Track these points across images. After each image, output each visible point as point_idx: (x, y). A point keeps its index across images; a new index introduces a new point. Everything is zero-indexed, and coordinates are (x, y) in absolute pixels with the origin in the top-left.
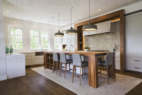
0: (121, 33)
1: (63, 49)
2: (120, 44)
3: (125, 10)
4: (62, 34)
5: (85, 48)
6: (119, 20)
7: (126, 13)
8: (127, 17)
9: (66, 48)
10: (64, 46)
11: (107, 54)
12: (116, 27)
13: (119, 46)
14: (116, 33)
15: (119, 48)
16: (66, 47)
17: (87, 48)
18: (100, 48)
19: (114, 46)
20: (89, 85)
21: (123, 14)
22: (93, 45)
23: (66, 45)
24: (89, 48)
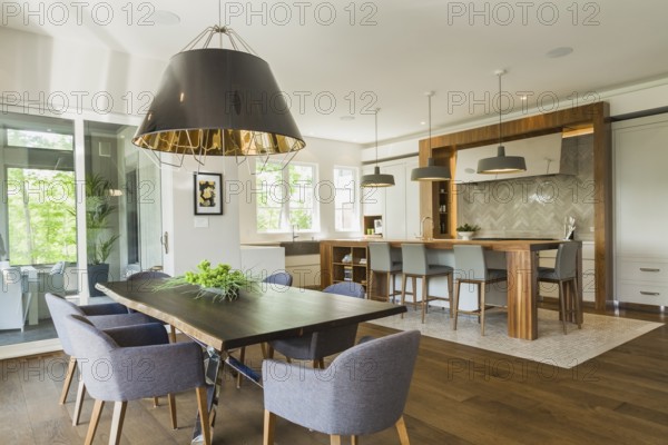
0: (597, 179)
1: (366, 233)
2: (596, 215)
3: (608, 105)
4: (389, 180)
5: (460, 230)
6: (590, 131)
7: (614, 113)
8: (615, 125)
9: (378, 230)
10: (370, 222)
11: (561, 246)
12: (577, 155)
13: (592, 221)
14: (581, 176)
15: (592, 229)
16: (379, 225)
17: (467, 229)
18: (517, 229)
19: (572, 221)
20: (510, 335)
21: (605, 116)
22: (493, 220)
23: (379, 218)
24: (474, 230)
